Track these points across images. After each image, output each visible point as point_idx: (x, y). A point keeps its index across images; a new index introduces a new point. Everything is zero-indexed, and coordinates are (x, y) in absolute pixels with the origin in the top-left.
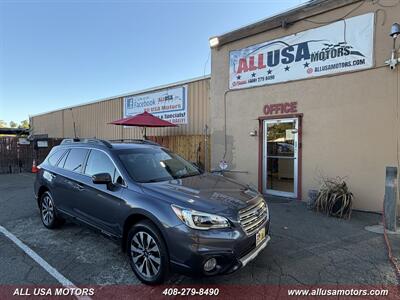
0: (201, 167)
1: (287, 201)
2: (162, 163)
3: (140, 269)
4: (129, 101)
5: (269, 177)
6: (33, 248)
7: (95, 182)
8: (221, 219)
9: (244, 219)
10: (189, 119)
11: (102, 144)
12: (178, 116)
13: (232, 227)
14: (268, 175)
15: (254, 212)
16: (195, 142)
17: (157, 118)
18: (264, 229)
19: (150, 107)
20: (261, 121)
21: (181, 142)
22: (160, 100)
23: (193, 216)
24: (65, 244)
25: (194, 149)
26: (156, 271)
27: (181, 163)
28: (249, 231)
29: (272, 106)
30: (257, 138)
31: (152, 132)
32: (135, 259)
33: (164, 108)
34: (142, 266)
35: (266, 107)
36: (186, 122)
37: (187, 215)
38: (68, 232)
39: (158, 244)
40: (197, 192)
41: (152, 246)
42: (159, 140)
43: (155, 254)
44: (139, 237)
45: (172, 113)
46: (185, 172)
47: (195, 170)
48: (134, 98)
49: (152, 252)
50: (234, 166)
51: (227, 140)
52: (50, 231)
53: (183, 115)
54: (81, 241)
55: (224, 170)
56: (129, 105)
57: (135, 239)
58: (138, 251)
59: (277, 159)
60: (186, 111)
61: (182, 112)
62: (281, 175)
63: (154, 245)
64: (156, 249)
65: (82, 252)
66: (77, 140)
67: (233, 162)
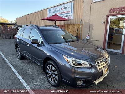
0: (78, 38)
1: (116, 54)
2: (62, 36)
3: (50, 79)
4: (49, 10)
5: (109, 43)
6: (13, 66)
7: (32, 43)
8: (86, 63)
9: (98, 63)
10: (74, 17)
11: (35, 27)
12: (69, 16)
13: (92, 67)
14: (108, 42)
15: (103, 60)
16: (76, 27)
17: (61, 17)
18: (107, 68)
19: (58, 12)
20: (107, 17)
21: (70, 27)
22: (62, 9)
23: (73, 60)
24: (24, 66)
25: (75, 30)
26: (56, 82)
27: (69, 36)
28: (100, 69)
29: (114, 9)
30: (105, 25)
31: (58, 23)
32: (48, 75)
33: (63, 12)
34: (51, 78)
35: (111, 9)
36: (73, 19)
37: (70, 60)
38: (26, 61)
39: (57, 71)
40: (76, 49)
41: (54, 71)
42: (61, 27)
43: (56, 75)
44: (49, 67)
45: (67, 15)
46: (71, 40)
47: (75, 39)
48: (51, 9)
49: (54, 74)
50: (93, 38)
51: (90, 26)
52: (20, 60)
53: (71, 15)
54: (30, 65)
55: (88, 40)
56: (49, 12)
57: (48, 67)
58: (49, 72)
59: (113, 35)
60: (72, 14)
61: (71, 14)
62: (113, 42)
63: (55, 71)
64: (56, 73)
65: (30, 69)
66: (27, 26)
67: (92, 36)
